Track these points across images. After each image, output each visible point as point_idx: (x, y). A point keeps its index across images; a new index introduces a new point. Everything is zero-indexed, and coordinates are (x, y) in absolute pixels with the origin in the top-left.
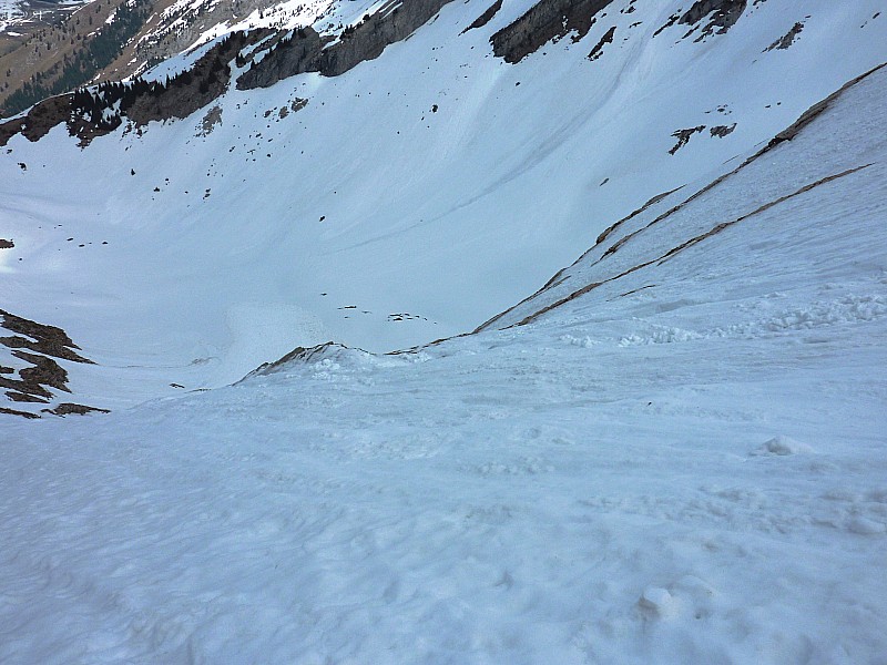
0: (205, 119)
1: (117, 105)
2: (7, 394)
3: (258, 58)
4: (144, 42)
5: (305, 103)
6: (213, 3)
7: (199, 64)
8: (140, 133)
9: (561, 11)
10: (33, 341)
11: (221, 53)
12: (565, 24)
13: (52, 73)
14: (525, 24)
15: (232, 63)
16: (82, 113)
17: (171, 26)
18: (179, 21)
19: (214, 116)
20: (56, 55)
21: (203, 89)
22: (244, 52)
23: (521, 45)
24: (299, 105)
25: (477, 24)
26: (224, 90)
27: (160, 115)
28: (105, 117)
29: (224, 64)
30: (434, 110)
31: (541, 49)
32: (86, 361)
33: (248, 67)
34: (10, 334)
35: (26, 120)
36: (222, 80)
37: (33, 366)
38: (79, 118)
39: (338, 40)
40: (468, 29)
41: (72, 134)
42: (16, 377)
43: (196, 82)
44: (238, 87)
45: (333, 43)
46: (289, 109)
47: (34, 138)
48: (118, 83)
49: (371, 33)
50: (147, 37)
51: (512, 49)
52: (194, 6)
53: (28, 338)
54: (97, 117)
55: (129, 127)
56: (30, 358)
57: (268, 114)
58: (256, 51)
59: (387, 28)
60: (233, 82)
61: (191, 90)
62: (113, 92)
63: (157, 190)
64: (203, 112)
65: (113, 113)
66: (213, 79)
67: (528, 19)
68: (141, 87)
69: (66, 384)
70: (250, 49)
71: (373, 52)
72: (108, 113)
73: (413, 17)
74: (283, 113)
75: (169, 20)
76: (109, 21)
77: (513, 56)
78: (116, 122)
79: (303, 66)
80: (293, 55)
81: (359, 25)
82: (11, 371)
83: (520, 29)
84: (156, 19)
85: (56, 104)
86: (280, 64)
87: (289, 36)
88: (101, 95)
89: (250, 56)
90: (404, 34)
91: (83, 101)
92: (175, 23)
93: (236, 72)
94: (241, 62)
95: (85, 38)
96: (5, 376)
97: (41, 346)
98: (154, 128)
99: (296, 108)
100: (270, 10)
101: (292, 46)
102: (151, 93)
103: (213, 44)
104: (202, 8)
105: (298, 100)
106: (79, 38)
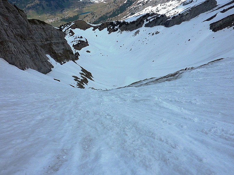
0: (136, 32)
1: (118, 26)
2: (77, 83)
3: (151, 20)
4: (132, 8)
5: (158, 33)
6: (150, 1)
7: (138, 20)
8: (121, 33)
9: (232, 20)
10: (85, 74)
11: (143, 18)
12: (233, 23)
13: (110, 13)
14: (221, 22)
15: (145, 21)
16: (111, 26)
17: (138, 5)
18: (141, 4)
19: (137, 32)
20: (112, 9)
21: (137, 25)
22: (148, 18)
23: (218, 28)
24: (157, 33)
25: (208, 20)
26: (141, 26)
27: (126, 30)
28: (115, 28)
29: (143, 20)
30: (189, 40)
31: (224, 29)
32: (93, 80)
33: (148, 22)
34: (82, 72)
35: (100, 26)
36: (142, 24)
37: (83, 79)
38: (110, 27)
39: (171, 19)
40: (205, 21)
41: (108, 31)
42: (80, 80)
43: (136, 23)
44: (145, 26)
45: (170, 19)
46: (155, 34)
47: (100, 30)
48: (120, 21)
49: (179, 18)
50: (132, 7)
51: (215, 28)
52: (145, 1)
53: (84, 74)
54: (113, 28)
55: (119, 31)
56: (83, 77)
57: (149, 34)
58: (151, 18)
59: (184, 18)
60: (144, 25)
61: (134, 25)
62: (118, 23)
63: (121, 46)
64: (135, 31)
65: (117, 28)
66: (140, 23)
67: (222, 21)
68: (124, 22)
69: (87, 84)
70: (150, 17)
71: (179, 23)
72: (116, 27)
73: (191, 16)
74: (153, 34)
75: (139, 4)
76: (125, 2)
77: (215, 30)
78: (117, 30)
79: (161, 24)
80: (159, 21)
81: (177, 16)
82: (79, 79)
83: (219, 23)
84: (136, 3)
85: (106, 23)
86: (156, 22)
87: (159, 16)
88: (116, 23)
89: (150, 19)
90: (188, 19)
91: (112, 24)
92: (139, 5)
93: (146, 22)
94: (147, 20)
95: (119, 6)
96: (78, 79)
97: (86, 76)
98: (124, 32)
99: (156, 33)
100: (163, 4)
101: (159, 19)
102: (126, 24)
103: (142, 15)
104: (147, 2)
105: (157, 32)
106: (118, 6)
